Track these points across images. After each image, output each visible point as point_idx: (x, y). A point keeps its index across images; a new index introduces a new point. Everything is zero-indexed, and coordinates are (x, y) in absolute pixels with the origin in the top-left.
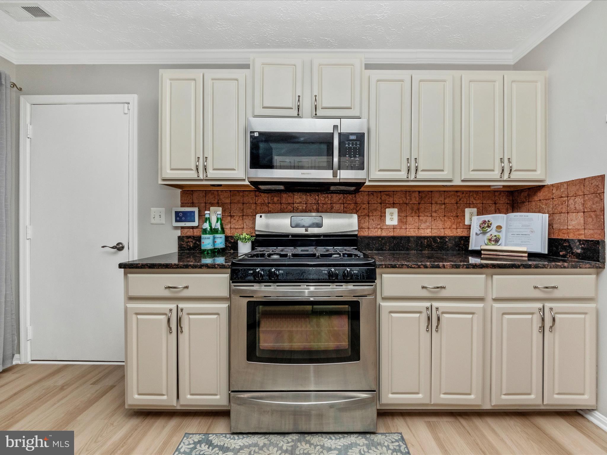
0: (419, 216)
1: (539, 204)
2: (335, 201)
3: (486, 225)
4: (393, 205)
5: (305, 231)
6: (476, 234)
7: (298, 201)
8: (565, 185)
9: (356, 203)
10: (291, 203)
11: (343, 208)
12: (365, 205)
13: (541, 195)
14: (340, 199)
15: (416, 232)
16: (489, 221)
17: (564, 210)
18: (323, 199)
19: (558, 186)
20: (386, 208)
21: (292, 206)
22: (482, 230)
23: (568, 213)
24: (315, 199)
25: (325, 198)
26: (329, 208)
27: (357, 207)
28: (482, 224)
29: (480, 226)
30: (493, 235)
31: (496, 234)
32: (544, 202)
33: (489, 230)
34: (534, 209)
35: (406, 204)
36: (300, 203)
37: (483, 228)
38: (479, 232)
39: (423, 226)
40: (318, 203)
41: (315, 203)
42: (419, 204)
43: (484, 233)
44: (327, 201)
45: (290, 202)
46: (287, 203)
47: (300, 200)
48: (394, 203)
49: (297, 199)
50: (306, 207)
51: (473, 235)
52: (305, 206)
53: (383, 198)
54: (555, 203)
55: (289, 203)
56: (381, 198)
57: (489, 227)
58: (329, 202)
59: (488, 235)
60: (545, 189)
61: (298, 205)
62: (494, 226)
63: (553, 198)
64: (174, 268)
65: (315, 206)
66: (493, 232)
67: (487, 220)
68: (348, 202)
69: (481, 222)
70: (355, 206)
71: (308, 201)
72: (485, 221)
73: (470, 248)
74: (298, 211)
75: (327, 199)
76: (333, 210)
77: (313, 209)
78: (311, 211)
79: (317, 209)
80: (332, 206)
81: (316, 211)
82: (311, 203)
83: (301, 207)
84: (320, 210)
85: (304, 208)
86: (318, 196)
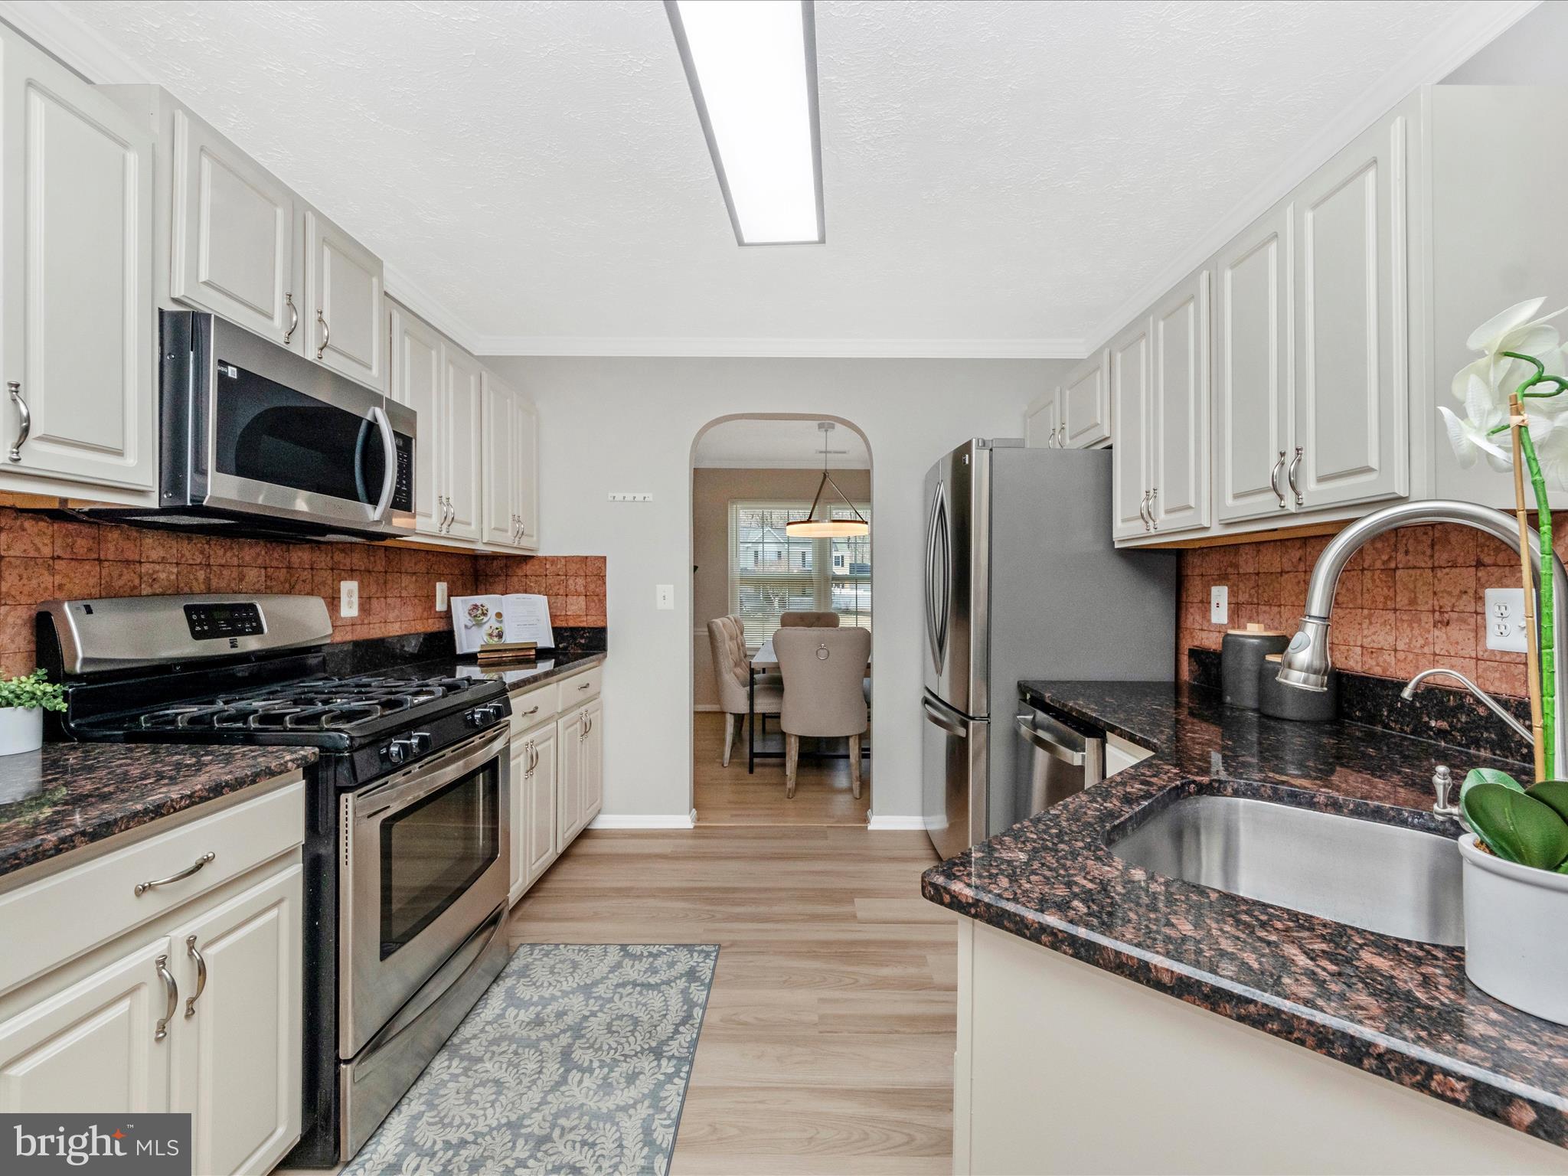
0: (385, 598)
1: (523, 579)
2: (247, 558)
3: (480, 612)
4: (351, 573)
5: (232, 647)
6: (466, 627)
7: (154, 555)
8: (563, 561)
9: (289, 568)
10: (133, 561)
11: (263, 579)
12: (306, 573)
13: (528, 568)
14: (258, 555)
15: (383, 630)
16: (482, 605)
17: (561, 592)
18: (221, 552)
19: (554, 560)
20: (340, 581)
21: (138, 570)
22: (475, 620)
23: (567, 595)
24: (202, 552)
25: (226, 551)
26: (234, 579)
27: (291, 576)
28: (472, 610)
29: (470, 614)
30: (494, 627)
31: (498, 625)
32: (533, 578)
33: (486, 619)
34: (517, 587)
35: (369, 572)
36: (163, 561)
37: (476, 616)
38: (469, 624)
39: (391, 616)
40: (209, 565)
41: (201, 564)
42: (386, 572)
43: (479, 624)
44: (231, 558)
45: (130, 559)
46: (120, 558)
47: (162, 553)
48: (352, 570)
49: (153, 548)
50: (176, 575)
51: (459, 629)
52: (175, 570)
53: (336, 558)
54: (550, 581)
55: (128, 562)
56: (332, 558)
57: (484, 614)
59: (486, 627)
60: (536, 562)
61: (157, 567)
62: (492, 614)
63: (546, 575)
64: (181, 809)
65: (202, 572)
66: (491, 622)
67: (479, 604)
68: (275, 564)
69: (469, 606)
70: (288, 575)
71: (183, 556)
72: (476, 605)
73: (458, 652)
74: (155, 586)
75: (229, 554)
76: (244, 583)
77: (197, 580)
78: (191, 588)
79: (208, 580)
80: (241, 573)
81: (203, 587)
82: (191, 562)
83: (163, 576)
84: (214, 583)
85: (173, 577)
86: (208, 543)
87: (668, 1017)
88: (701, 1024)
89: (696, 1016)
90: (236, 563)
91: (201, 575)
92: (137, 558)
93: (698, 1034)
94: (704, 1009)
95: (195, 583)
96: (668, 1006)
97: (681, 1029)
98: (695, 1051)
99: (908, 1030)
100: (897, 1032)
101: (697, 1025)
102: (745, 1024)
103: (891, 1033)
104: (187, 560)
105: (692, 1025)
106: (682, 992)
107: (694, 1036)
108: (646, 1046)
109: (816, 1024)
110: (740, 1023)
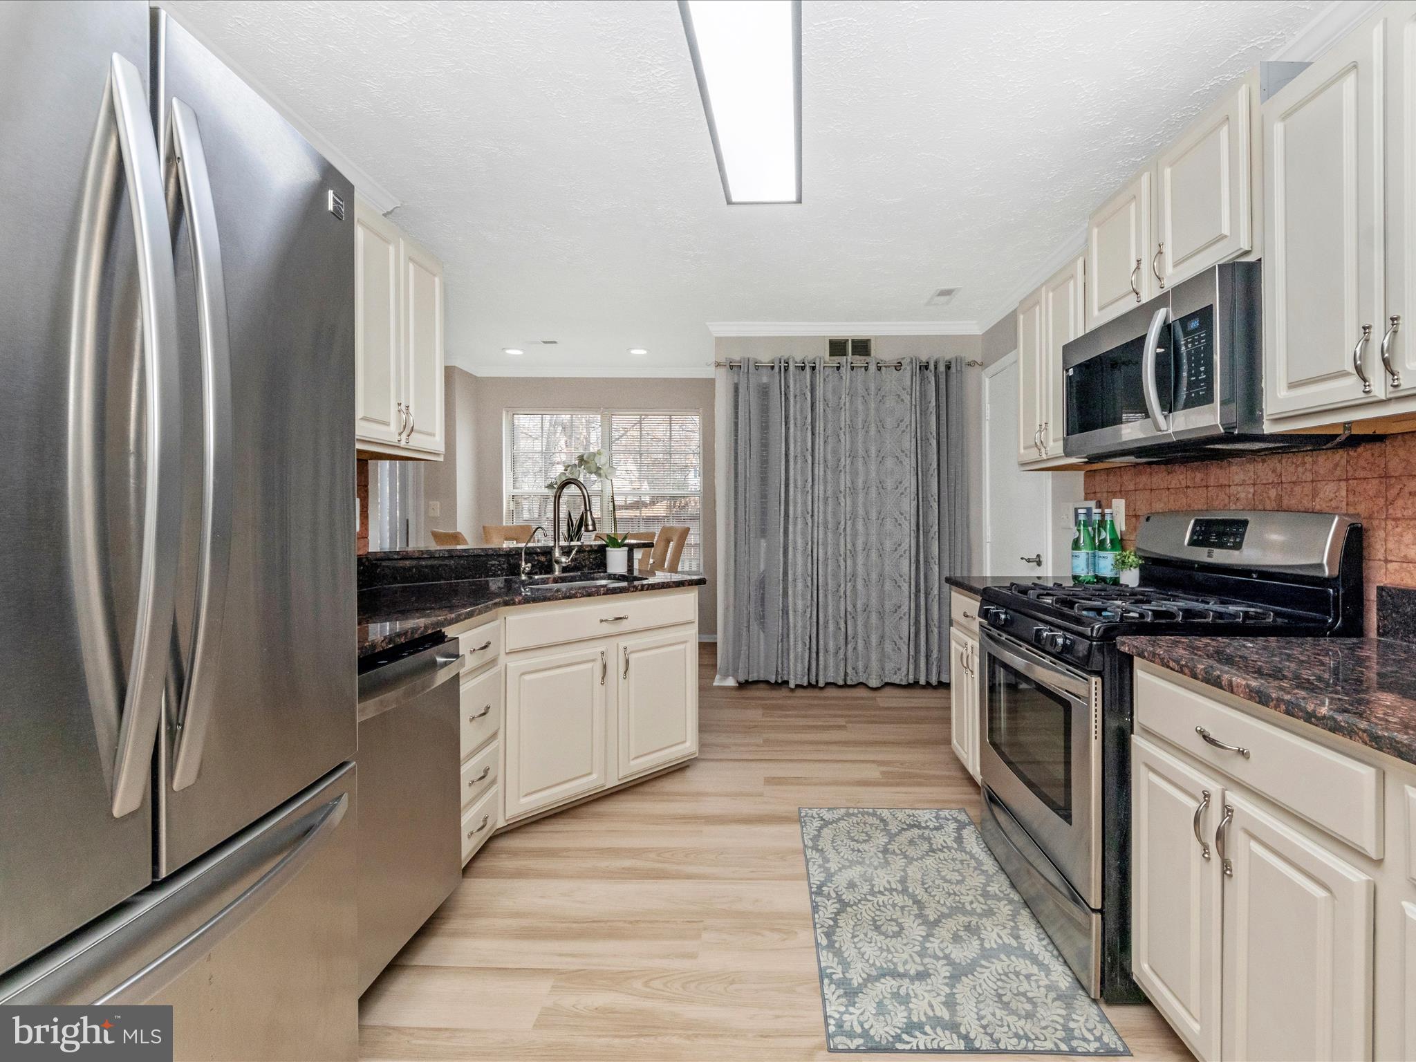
2: (1322, 471)
5: (1208, 556)
7: (1238, 479)
9: (1384, 478)
10: (1225, 485)
11: (1346, 495)
14: (1336, 467)
18: (1292, 469)
21: (1227, 491)
24: (1274, 471)
25: (1297, 466)
26: (1308, 496)
27: (1388, 489)
36: (1244, 483)
40: (1281, 483)
41: (1273, 482)
44: (1303, 474)
46: (1217, 485)
47: (1242, 477)
49: (1237, 474)
50: (1254, 495)
52: (1252, 490)
55: (1222, 486)
58: (1309, 477)
61: (1239, 488)
65: (1275, 491)
68: (1362, 475)
71: (1258, 477)
74: (1238, 504)
75: (1300, 469)
76: (1317, 500)
77: (1269, 498)
78: (1264, 505)
79: (1279, 498)
80: (1314, 489)
81: (1274, 504)
82: (1264, 482)
83: (1243, 495)
84: (1285, 502)
85: (1250, 496)
86: (1280, 461)
87: (850, 935)
88: (815, 928)
89: (822, 935)
90: (1310, 479)
91: (1273, 493)
92: (1226, 483)
93: (814, 918)
94: (817, 945)
95: (1268, 502)
96: (856, 947)
97: (831, 923)
98: (812, 904)
99: (621, 924)
100: (631, 923)
101: (818, 926)
102: (773, 930)
103: (637, 922)
104: (1261, 480)
105: (822, 926)
106: (849, 964)
107: (816, 916)
108: (855, 908)
109: (705, 929)
110: (779, 930)
